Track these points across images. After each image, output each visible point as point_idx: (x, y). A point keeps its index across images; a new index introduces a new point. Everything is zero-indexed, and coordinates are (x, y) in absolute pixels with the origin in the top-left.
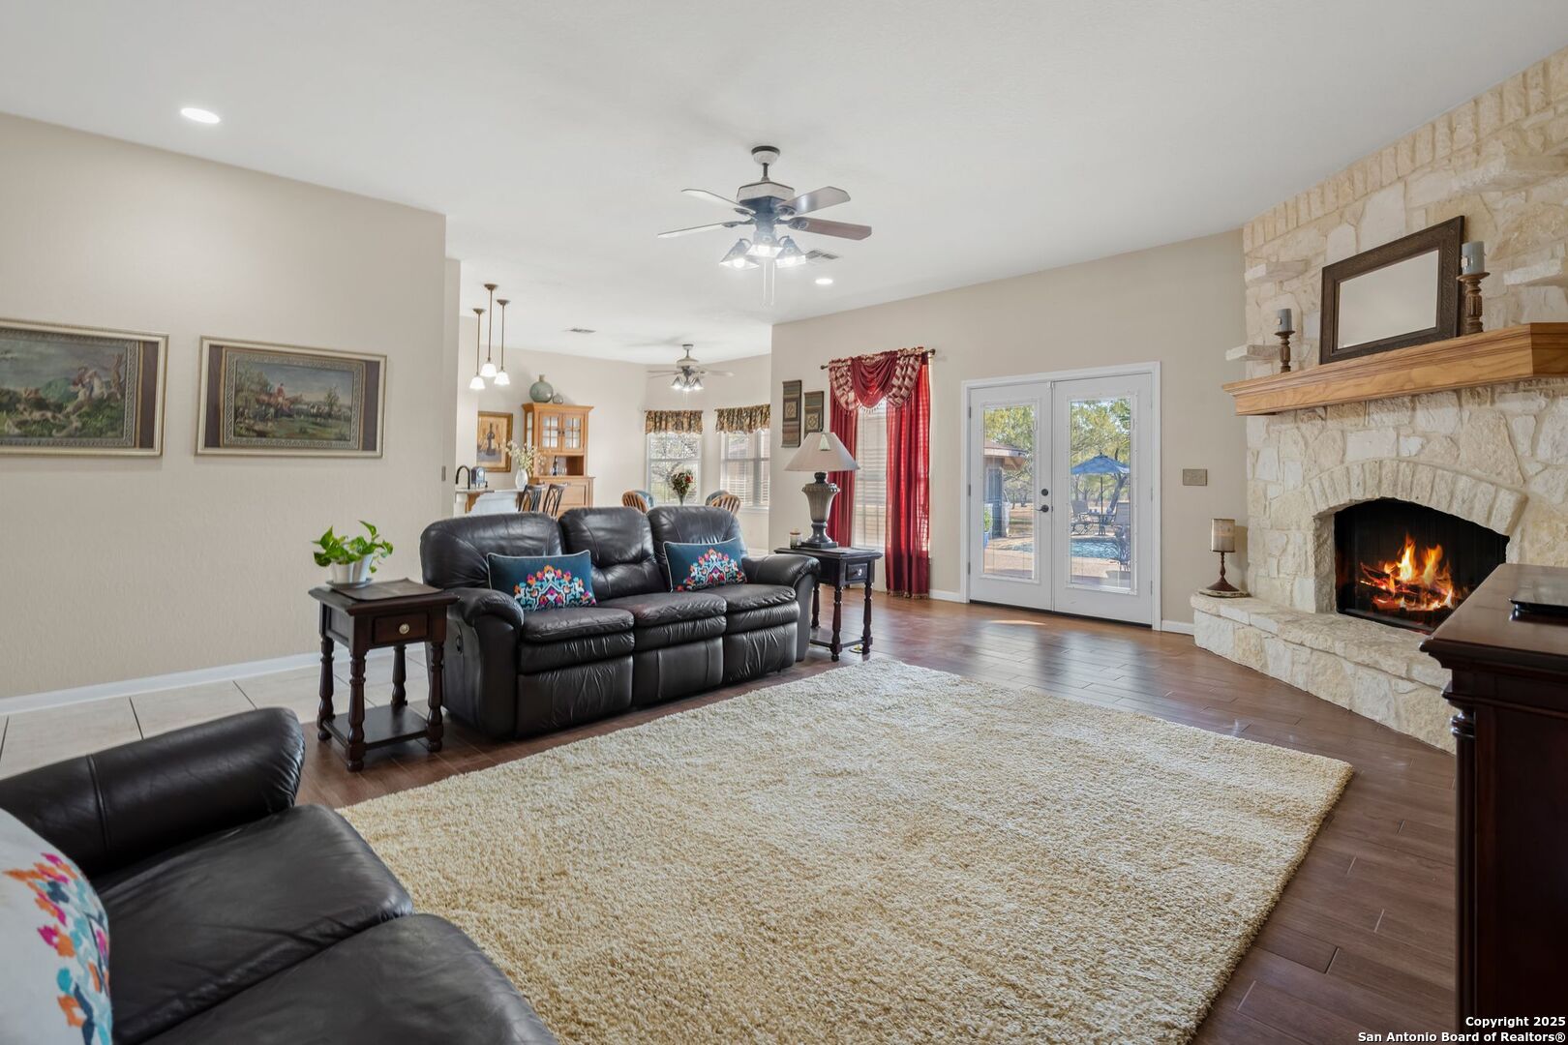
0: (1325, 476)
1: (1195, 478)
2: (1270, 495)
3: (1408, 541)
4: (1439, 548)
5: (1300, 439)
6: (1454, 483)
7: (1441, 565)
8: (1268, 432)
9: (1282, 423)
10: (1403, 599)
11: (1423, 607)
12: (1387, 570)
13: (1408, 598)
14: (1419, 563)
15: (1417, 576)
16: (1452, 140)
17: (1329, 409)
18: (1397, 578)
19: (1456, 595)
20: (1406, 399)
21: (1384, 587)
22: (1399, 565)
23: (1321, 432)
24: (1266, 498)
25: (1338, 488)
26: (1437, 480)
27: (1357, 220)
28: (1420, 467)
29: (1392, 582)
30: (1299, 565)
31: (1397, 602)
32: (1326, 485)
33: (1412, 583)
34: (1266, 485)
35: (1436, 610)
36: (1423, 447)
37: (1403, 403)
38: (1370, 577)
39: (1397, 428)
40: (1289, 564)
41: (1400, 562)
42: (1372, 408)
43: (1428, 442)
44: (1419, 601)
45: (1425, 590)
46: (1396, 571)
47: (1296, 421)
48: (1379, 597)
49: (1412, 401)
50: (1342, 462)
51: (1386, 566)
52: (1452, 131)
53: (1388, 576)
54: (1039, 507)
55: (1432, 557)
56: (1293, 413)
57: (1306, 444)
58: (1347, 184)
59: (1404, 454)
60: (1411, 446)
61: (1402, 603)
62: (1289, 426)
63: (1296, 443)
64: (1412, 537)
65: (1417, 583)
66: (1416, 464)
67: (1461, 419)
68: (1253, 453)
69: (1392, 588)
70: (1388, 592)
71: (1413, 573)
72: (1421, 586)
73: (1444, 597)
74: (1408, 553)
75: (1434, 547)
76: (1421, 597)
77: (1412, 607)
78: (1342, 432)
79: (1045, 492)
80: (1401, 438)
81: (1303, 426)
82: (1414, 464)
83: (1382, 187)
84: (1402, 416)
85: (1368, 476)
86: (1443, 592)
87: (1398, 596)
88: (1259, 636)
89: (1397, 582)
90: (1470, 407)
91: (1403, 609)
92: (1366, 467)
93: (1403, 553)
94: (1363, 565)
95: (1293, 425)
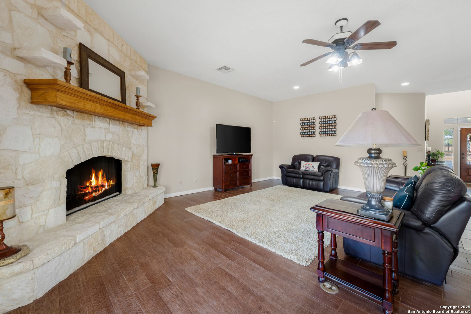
3: (93, 171)
4: (102, 170)
7: (103, 176)
10: (94, 193)
12: (88, 184)
13: (95, 191)
14: (97, 178)
15: (97, 182)
18: (91, 186)
19: (108, 184)
21: (87, 191)
22: (91, 181)
23: (72, 124)
29: (90, 188)
31: (92, 195)
33: (96, 185)
35: (104, 191)
36: (112, 138)
37: (107, 121)
38: (82, 190)
39: (105, 129)
41: (91, 179)
42: (96, 118)
44: (99, 191)
46: (91, 183)
48: (86, 196)
51: (87, 183)
53: (88, 186)
55: (100, 174)
57: (62, 129)
59: (107, 139)
60: (109, 136)
61: (94, 194)
63: (54, 127)
64: (94, 169)
65: (97, 185)
69: (90, 190)
70: (89, 192)
71: (96, 182)
72: (99, 185)
73: (105, 186)
74: (93, 175)
75: (100, 171)
76: (99, 189)
77: (97, 194)
80: (106, 133)
86: (105, 184)
87: (92, 192)
89: (91, 187)
93: (92, 176)
94: (79, 186)
95: (49, 115)
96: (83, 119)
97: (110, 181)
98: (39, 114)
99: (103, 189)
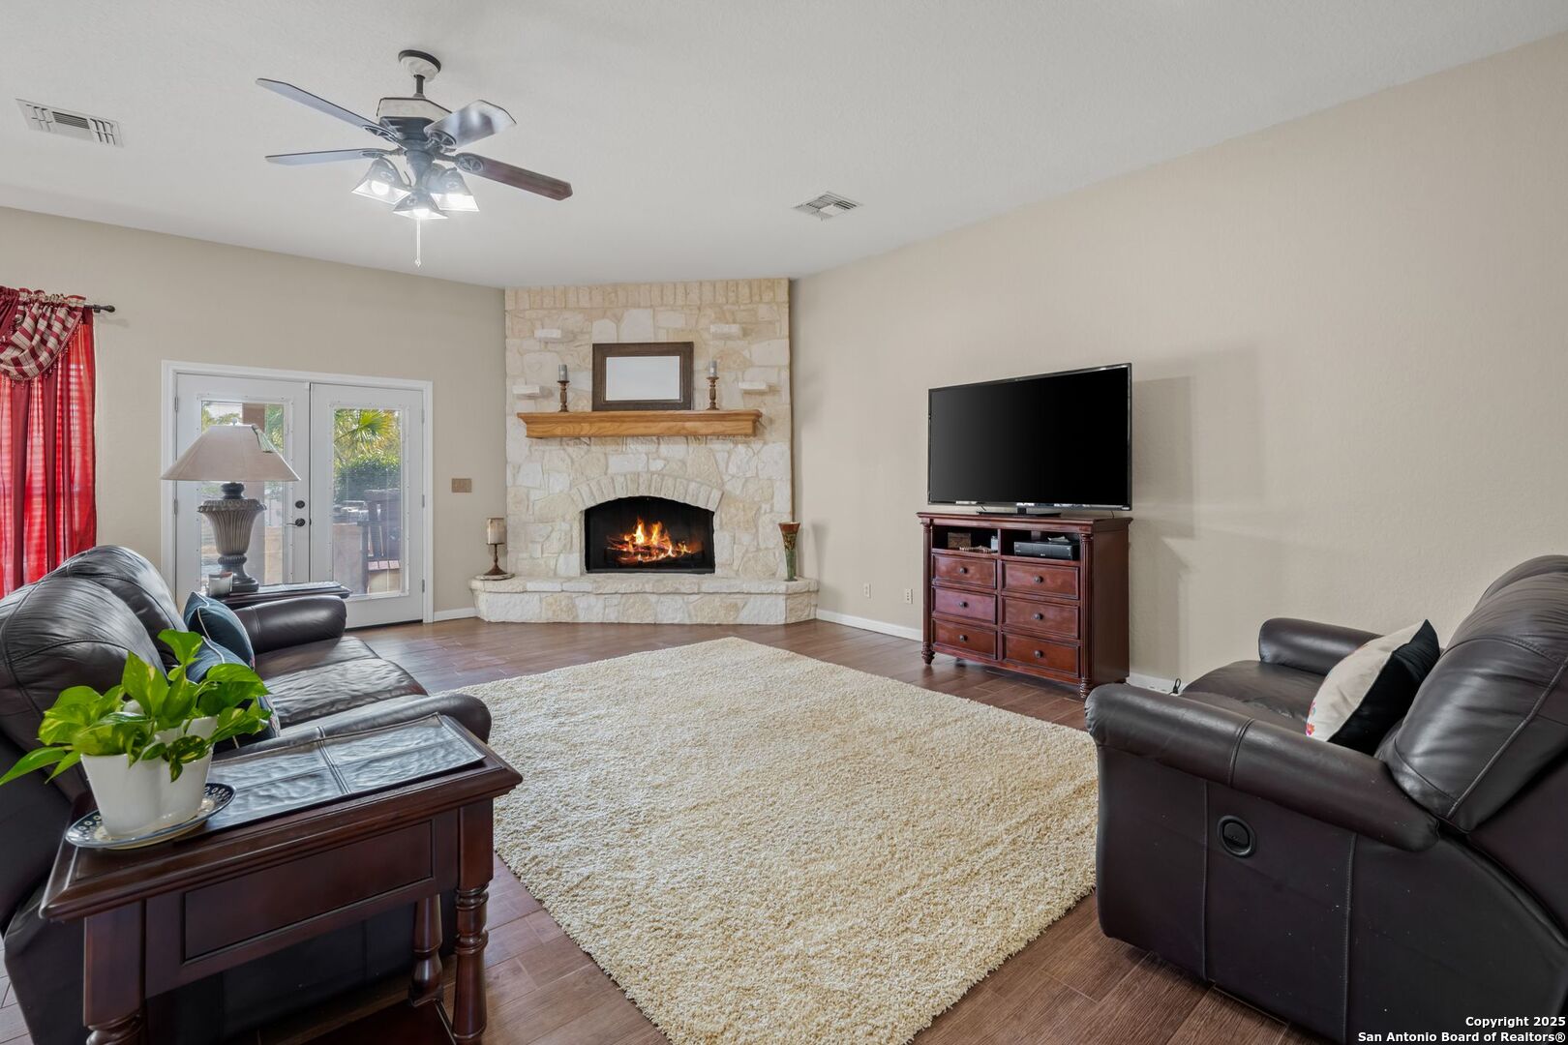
0: (593, 484)
1: (461, 486)
2: (532, 498)
3: (639, 521)
4: (660, 523)
5: (567, 457)
6: (688, 485)
7: (662, 533)
8: (530, 451)
9: (547, 445)
10: (640, 556)
11: (654, 558)
12: (627, 539)
13: (643, 554)
14: (648, 533)
15: (648, 541)
16: (686, 298)
17: (592, 439)
18: (635, 543)
19: (674, 548)
20: (654, 438)
21: (625, 550)
22: (635, 535)
23: (586, 454)
24: (528, 500)
25: (605, 492)
26: (678, 484)
27: (618, 320)
28: (666, 478)
29: (631, 546)
30: (565, 545)
31: (636, 558)
32: (594, 490)
33: (645, 545)
34: (529, 491)
35: (663, 559)
36: (665, 466)
37: (652, 440)
38: (613, 544)
39: (647, 454)
40: (555, 545)
41: (635, 533)
42: (629, 440)
43: (668, 462)
44: (651, 555)
45: (654, 548)
46: (633, 539)
47: (561, 445)
48: (622, 556)
49: (658, 439)
50: (606, 474)
51: (626, 537)
52: (687, 294)
53: (627, 542)
54: (292, 521)
55: (656, 529)
56: (559, 439)
57: (573, 462)
58: (613, 295)
59: (653, 469)
60: (657, 465)
61: (640, 558)
62: (553, 448)
63: (563, 460)
64: (641, 518)
65: (648, 545)
66: (664, 475)
67: (688, 452)
68: (514, 467)
69: (631, 549)
70: (628, 552)
71: (645, 539)
72: (652, 546)
73: (668, 551)
74: (640, 527)
75: (657, 523)
76: (652, 553)
77: (647, 559)
78: (605, 454)
79: (300, 505)
80: (650, 461)
81: (570, 449)
82: (661, 475)
83: (639, 307)
84: (652, 447)
85: (629, 482)
86: (666, 548)
87: (636, 554)
88: (570, 598)
89: (634, 546)
90: (694, 446)
91: (641, 562)
92: (628, 477)
93: (636, 528)
94: (608, 537)
95: (559, 447)
96: (603, 445)
97: (680, 545)
98: (547, 448)
99: (662, 556)
